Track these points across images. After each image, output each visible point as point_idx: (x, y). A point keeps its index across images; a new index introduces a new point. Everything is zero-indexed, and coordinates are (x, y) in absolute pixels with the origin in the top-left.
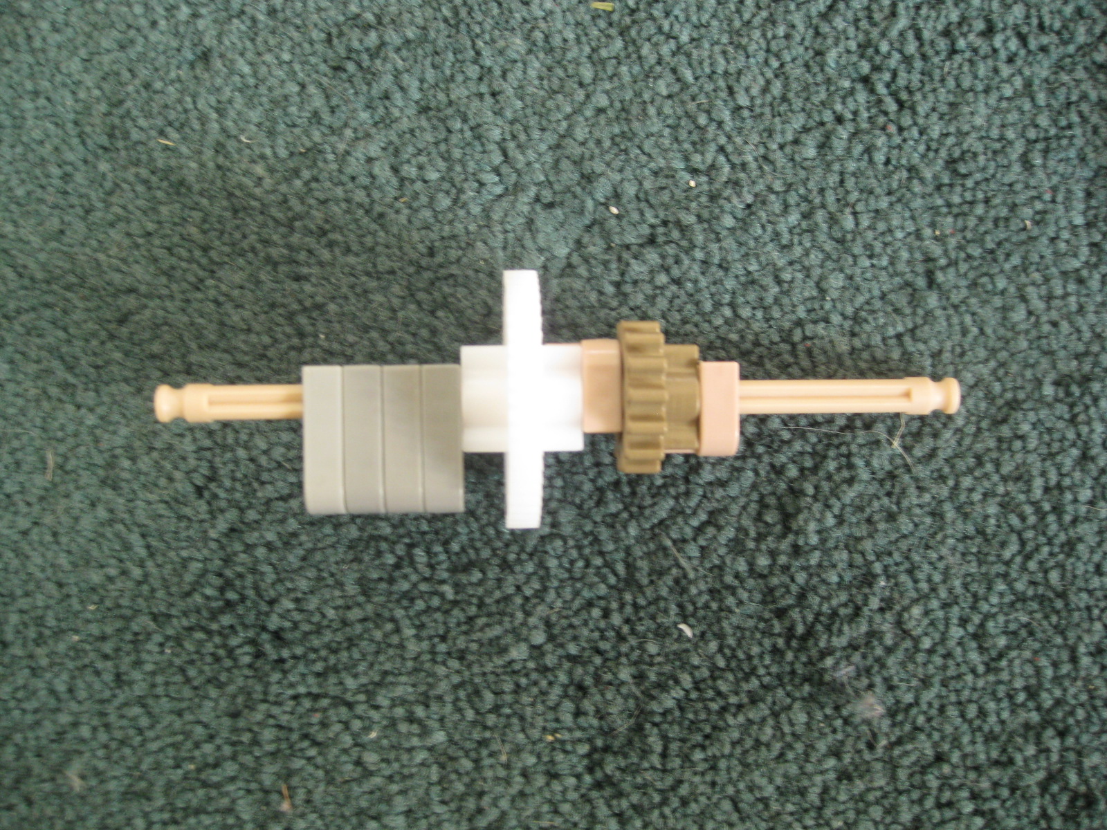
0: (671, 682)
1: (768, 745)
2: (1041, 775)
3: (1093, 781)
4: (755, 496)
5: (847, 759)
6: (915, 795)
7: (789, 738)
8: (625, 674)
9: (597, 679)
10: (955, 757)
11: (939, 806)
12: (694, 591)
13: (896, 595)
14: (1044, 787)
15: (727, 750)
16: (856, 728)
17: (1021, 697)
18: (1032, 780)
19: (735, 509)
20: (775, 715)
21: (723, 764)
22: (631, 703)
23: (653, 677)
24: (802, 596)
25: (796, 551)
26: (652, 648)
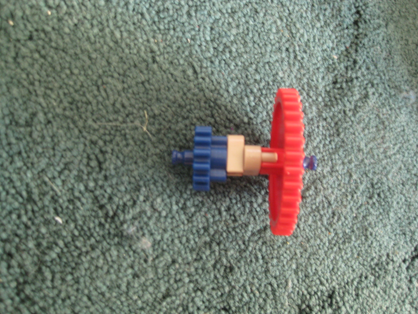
0: (54, 246)
1: (102, 268)
2: (213, 262)
3: (232, 261)
4: (85, 155)
5: (136, 268)
6: (166, 279)
7: (110, 263)
8: (31, 244)
9: (17, 249)
10: (180, 260)
11: (176, 281)
12: (61, 201)
13: (150, 194)
14: (214, 266)
15: (83, 272)
16: (138, 254)
17: (202, 231)
18: (209, 265)
19: (76, 161)
20: (103, 254)
21: (82, 280)
22: (36, 259)
23: (45, 244)
24: (110, 198)
25: (106, 178)
26: (43, 230)
